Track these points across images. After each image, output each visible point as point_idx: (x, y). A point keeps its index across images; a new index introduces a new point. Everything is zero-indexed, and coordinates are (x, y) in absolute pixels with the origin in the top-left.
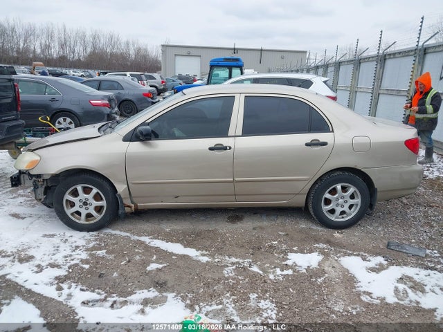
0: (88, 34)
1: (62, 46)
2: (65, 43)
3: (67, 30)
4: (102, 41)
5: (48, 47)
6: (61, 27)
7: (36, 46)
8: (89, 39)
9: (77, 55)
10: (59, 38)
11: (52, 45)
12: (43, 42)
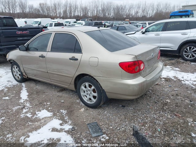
0: (156, 4)
1: (143, 11)
2: (144, 10)
3: (147, 4)
4: (161, 7)
5: (137, 12)
6: (144, 3)
7: (133, 12)
8: (155, 7)
9: (149, 14)
10: (143, 8)
11: (139, 11)
12: (136, 10)
